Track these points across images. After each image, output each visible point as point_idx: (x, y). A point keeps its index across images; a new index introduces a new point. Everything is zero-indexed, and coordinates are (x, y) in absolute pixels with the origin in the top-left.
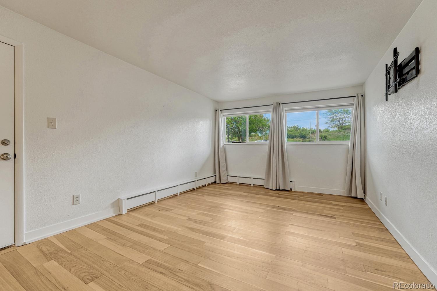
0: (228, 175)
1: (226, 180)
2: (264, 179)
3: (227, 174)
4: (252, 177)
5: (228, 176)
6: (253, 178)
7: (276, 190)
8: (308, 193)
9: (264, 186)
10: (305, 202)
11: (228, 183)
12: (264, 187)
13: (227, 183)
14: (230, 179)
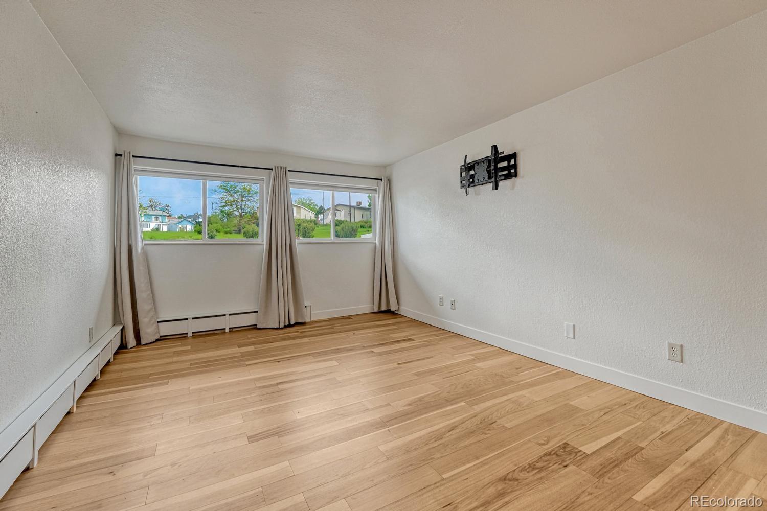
0: (159, 320)
1: (156, 333)
2: (257, 312)
3: (158, 318)
4: (227, 313)
5: (158, 322)
6: (230, 315)
7: (285, 327)
8: (330, 320)
9: (256, 325)
10: (356, 332)
11: (162, 339)
12: (258, 327)
13: (157, 340)
14: (166, 330)
